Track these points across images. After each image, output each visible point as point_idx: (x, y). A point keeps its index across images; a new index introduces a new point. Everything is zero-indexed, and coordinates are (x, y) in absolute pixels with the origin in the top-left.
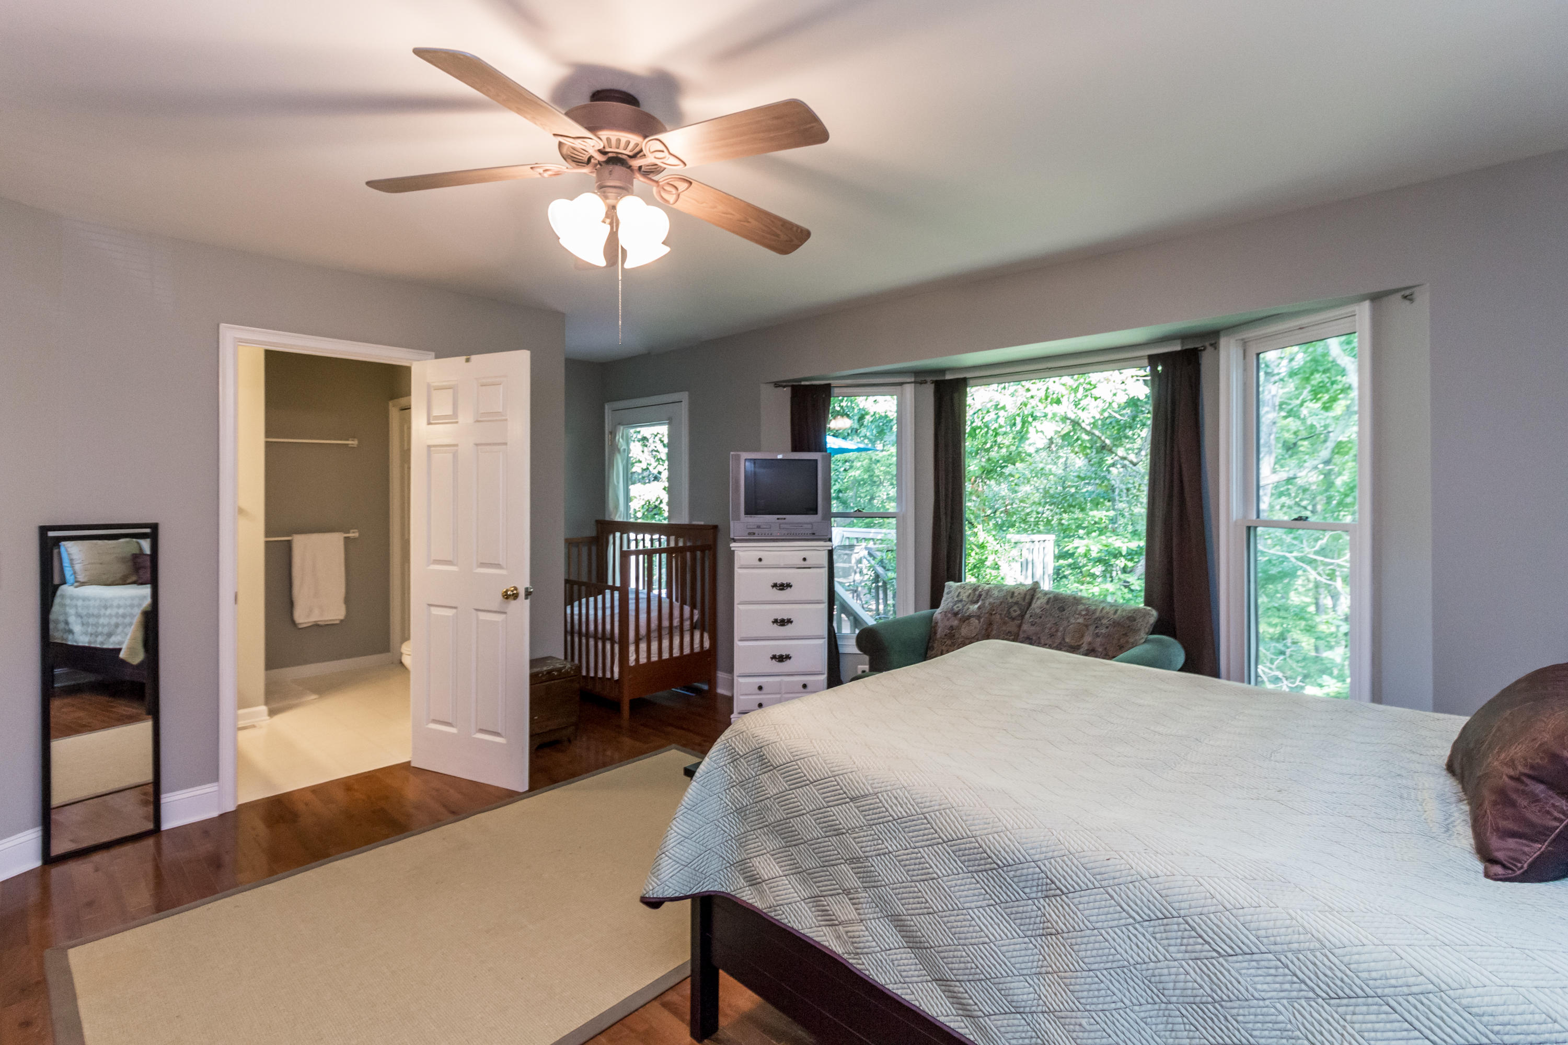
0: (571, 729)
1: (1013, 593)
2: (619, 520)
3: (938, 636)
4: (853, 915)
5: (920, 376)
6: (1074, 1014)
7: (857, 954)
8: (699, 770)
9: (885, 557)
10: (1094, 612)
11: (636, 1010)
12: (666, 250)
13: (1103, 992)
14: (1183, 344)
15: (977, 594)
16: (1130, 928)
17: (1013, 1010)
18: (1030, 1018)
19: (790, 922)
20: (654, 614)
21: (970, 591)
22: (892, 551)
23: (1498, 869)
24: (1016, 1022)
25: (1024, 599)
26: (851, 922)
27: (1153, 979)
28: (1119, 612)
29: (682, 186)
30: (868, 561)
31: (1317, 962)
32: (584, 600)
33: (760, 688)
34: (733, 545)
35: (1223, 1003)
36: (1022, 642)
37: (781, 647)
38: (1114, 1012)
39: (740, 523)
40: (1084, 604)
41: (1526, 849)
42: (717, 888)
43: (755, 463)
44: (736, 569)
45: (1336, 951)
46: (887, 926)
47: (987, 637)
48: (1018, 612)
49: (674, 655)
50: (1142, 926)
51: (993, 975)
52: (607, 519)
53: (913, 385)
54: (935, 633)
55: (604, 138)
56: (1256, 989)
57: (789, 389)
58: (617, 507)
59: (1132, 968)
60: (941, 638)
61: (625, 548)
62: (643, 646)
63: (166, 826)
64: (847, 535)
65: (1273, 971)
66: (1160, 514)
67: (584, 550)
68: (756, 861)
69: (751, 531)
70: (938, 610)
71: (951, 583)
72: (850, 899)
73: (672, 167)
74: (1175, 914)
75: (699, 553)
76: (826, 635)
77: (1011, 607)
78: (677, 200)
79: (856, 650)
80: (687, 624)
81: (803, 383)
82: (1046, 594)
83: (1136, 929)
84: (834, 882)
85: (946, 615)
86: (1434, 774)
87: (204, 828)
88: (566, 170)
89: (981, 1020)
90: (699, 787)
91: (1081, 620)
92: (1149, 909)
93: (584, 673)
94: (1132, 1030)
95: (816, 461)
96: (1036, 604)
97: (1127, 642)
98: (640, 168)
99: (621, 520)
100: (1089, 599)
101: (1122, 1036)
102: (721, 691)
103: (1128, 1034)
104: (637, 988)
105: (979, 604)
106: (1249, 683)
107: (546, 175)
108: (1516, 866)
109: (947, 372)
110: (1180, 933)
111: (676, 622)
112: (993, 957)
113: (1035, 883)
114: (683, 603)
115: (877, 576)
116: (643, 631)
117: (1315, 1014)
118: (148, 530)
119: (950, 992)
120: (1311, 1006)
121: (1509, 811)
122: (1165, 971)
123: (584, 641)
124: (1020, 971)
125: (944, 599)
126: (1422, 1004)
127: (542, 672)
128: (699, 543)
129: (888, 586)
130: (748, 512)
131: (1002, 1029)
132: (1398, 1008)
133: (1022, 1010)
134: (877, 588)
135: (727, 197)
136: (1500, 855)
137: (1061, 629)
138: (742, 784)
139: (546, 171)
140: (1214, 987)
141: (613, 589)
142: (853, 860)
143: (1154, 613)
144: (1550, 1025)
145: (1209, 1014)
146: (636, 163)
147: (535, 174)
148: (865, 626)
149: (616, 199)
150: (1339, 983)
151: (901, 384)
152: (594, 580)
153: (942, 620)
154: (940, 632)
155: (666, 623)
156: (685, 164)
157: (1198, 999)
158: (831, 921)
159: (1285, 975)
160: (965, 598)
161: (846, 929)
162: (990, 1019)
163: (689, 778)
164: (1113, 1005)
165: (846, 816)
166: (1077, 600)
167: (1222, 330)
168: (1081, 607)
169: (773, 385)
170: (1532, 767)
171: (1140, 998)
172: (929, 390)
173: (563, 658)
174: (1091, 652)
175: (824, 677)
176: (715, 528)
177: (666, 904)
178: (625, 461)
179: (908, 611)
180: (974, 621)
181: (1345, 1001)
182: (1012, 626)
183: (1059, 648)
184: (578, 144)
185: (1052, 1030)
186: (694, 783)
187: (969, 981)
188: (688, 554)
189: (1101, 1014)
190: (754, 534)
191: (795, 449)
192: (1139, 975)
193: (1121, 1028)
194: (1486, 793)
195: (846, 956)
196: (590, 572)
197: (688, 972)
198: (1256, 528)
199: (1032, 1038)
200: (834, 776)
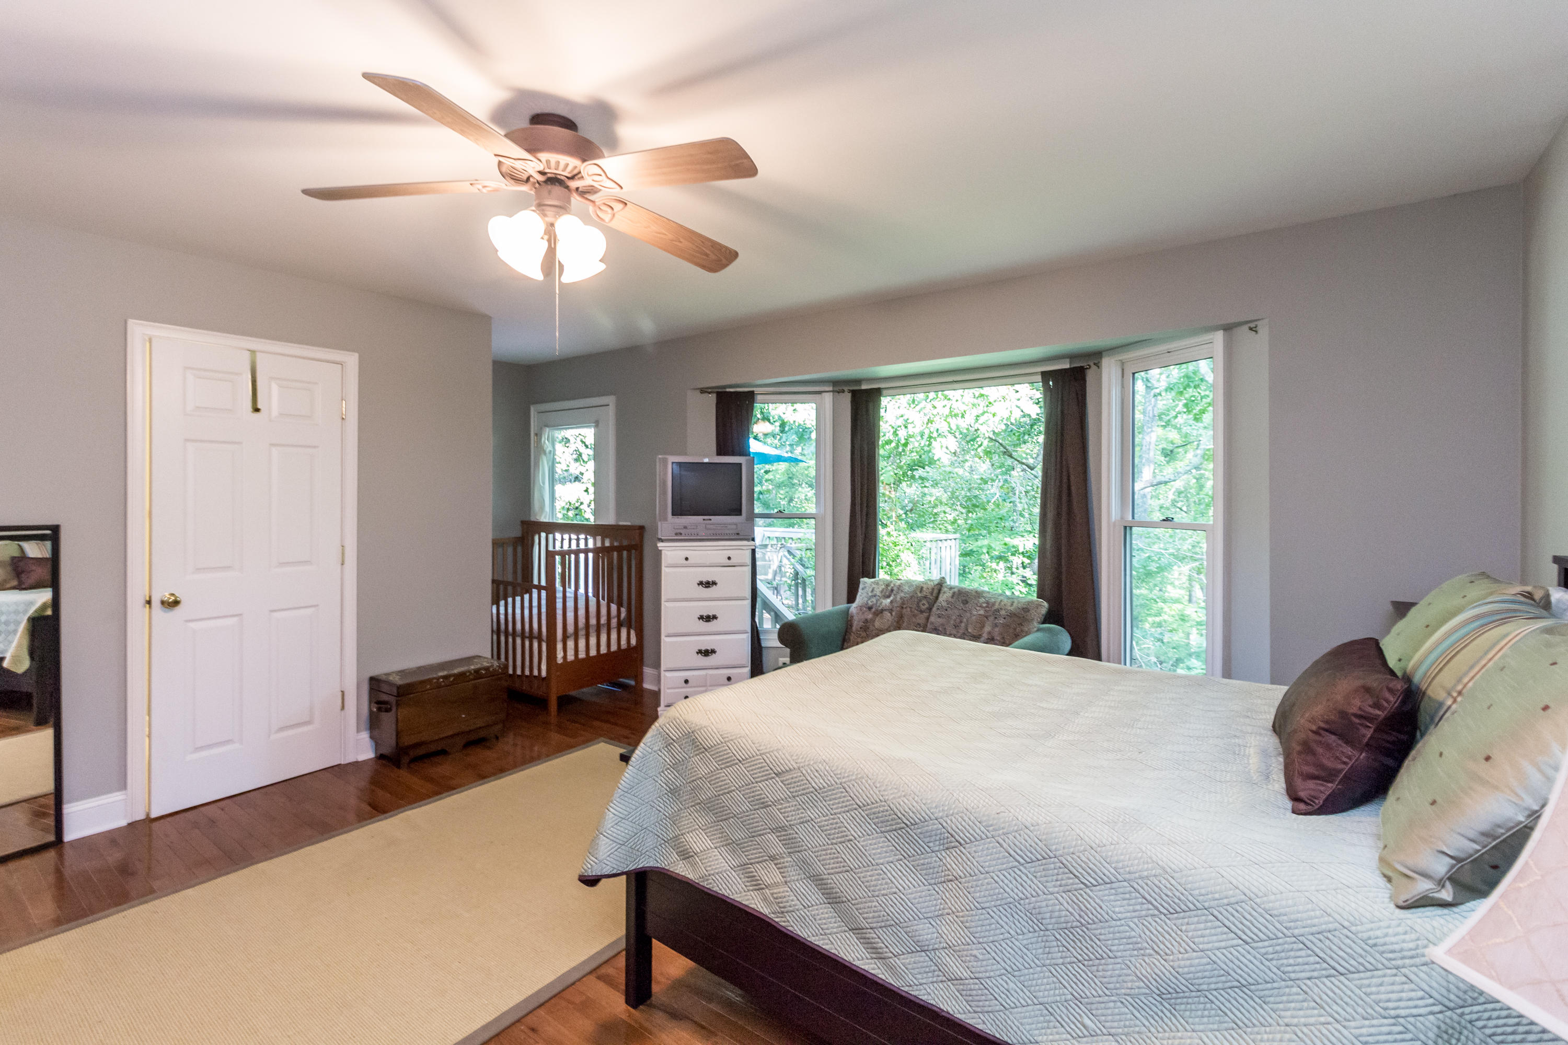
0: (500, 726)
1: (922, 588)
2: (545, 521)
3: (854, 629)
4: (779, 878)
5: (838, 385)
6: (969, 947)
7: (783, 912)
8: (634, 755)
9: (804, 555)
10: (994, 604)
11: (573, 984)
12: (602, 267)
13: (993, 926)
14: (1071, 363)
15: (889, 590)
16: (1016, 870)
17: (919, 949)
18: (933, 954)
19: (720, 890)
20: (582, 612)
21: (883, 587)
22: (811, 549)
23: (1302, 806)
24: (922, 959)
25: (932, 593)
26: (776, 885)
27: (1034, 912)
28: (1015, 604)
29: (618, 207)
30: (788, 559)
31: (1162, 886)
32: (510, 600)
33: (686, 682)
34: (660, 545)
35: (1089, 926)
36: (930, 633)
37: (706, 642)
38: (1002, 943)
39: (669, 523)
40: (984, 598)
41: (1322, 788)
42: (651, 863)
43: (680, 467)
44: (663, 568)
45: (1175, 875)
46: (809, 886)
47: (898, 627)
48: (927, 606)
49: (602, 652)
50: (1025, 868)
51: (902, 920)
52: (533, 519)
53: (831, 393)
54: (851, 626)
55: (544, 160)
56: (1114, 912)
57: (715, 395)
58: (542, 508)
59: (1017, 904)
60: (857, 630)
61: (551, 548)
62: (571, 644)
63: (70, 835)
64: (767, 534)
65: (1127, 896)
66: (1051, 515)
67: (510, 550)
68: (688, 837)
69: (678, 531)
70: (854, 605)
71: (866, 579)
72: (776, 864)
73: (608, 190)
74: (1051, 855)
75: (625, 553)
76: (749, 630)
77: (920, 601)
78: (611, 220)
79: (778, 644)
80: (614, 622)
81: (728, 390)
82: (951, 588)
83: (1020, 870)
84: (761, 850)
85: (861, 610)
86: (1261, 734)
87: (112, 838)
88: (505, 187)
89: (891, 960)
90: (635, 771)
91: (982, 612)
92: (1031, 853)
93: (511, 672)
94: (1017, 956)
95: (740, 464)
96: (943, 598)
97: (1022, 631)
98: (577, 189)
99: (546, 520)
100: (989, 592)
101: (1008, 962)
102: (647, 686)
103: (1013, 960)
104: (573, 964)
105: (891, 598)
106: (1125, 664)
107: (484, 190)
108: (1314, 802)
109: (863, 382)
110: (1056, 871)
111: (603, 620)
112: (902, 905)
113: (938, 838)
114: (610, 601)
115: (797, 574)
116: (571, 629)
117: (1159, 928)
118: (48, 532)
119: (865, 938)
120: (1155, 921)
121: (1310, 758)
122: (1044, 904)
123: (510, 640)
124: (925, 915)
125: (859, 594)
126: (1237, 911)
127: (469, 671)
128: (625, 543)
129: (807, 583)
130: (674, 514)
131: (909, 967)
132: (1220, 916)
133: (926, 948)
134: (797, 585)
135: (659, 218)
136: (1302, 794)
137: (965, 620)
138: (675, 766)
139: (484, 187)
140: (1082, 914)
141: (539, 588)
142: (778, 829)
143: (1046, 604)
144: (1326, 919)
145: (1078, 937)
146: (573, 184)
147: (474, 190)
148: (786, 621)
149: (555, 217)
150: (1177, 901)
151: (820, 393)
152: (519, 580)
153: (858, 614)
154: (856, 624)
155: (593, 621)
156: (622, 188)
157: (1069, 925)
158: (758, 886)
159: (1136, 898)
160: (878, 594)
161: (771, 891)
162: (899, 959)
163: (624, 763)
164: (1001, 936)
165: (773, 790)
166: (979, 594)
167: (1104, 351)
168: (982, 600)
169: (698, 391)
170: (1327, 722)
171: (1023, 929)
172: (846, 399)
173: (489, 656)
174: (991, 640)
175: (747, 670)
176: (642, 528)
177: (604, 881)
178: (550, 463)
179: (826, 606)
180: (887, 615)
181: (1182, 914)
182: (921, 619)
183: (963, 637)
184: (519, 165)
185: (952, 963)
186: (630, 767)
187: (880, 927)
188: (615, 554)
189: (991, 944)
190: (681, 534)
191: (720, 452)
192: (1023, 910)
193: (1008, 955)
194: (1294, 745)
195: (772, 916)
196: (515, 572)
197: (623, 945)
198: (1131, 528)
199: (934, 971)
200: (761, 754)
